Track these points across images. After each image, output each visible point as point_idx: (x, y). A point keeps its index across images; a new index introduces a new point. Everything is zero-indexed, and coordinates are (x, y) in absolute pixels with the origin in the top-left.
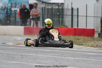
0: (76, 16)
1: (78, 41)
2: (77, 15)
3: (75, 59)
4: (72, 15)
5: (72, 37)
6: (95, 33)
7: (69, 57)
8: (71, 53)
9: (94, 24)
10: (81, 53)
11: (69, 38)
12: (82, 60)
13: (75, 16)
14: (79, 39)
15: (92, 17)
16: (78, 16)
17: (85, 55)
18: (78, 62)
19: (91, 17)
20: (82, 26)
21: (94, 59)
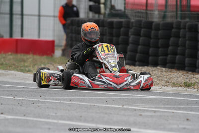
0: (19, 15)
1: (22, 63)
2: (20, 13)
3: (15, 100)
4: (11, 14)
5: (11, 57)
6: (56, 48)
7: (3, 96)
8: (8, 87)
9: (54, 30)
10: (28, 88)
11: (4, 58)
12: (29, 101)
13: (17, 14)
14: (24, 61)
15: (50, 16)
16: (22, 15)
17: (36, 92)
18: (21, 105)
19: (48, 18)
20: (31, 34)
21: (53, 99)
